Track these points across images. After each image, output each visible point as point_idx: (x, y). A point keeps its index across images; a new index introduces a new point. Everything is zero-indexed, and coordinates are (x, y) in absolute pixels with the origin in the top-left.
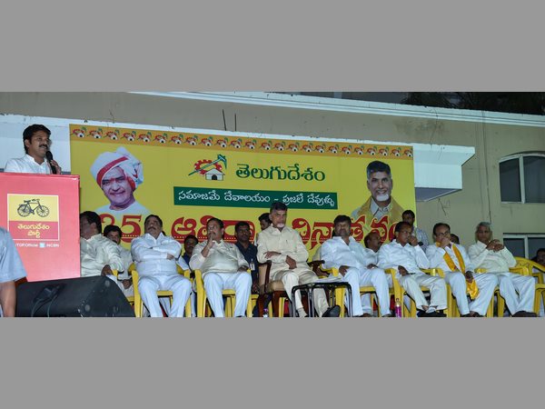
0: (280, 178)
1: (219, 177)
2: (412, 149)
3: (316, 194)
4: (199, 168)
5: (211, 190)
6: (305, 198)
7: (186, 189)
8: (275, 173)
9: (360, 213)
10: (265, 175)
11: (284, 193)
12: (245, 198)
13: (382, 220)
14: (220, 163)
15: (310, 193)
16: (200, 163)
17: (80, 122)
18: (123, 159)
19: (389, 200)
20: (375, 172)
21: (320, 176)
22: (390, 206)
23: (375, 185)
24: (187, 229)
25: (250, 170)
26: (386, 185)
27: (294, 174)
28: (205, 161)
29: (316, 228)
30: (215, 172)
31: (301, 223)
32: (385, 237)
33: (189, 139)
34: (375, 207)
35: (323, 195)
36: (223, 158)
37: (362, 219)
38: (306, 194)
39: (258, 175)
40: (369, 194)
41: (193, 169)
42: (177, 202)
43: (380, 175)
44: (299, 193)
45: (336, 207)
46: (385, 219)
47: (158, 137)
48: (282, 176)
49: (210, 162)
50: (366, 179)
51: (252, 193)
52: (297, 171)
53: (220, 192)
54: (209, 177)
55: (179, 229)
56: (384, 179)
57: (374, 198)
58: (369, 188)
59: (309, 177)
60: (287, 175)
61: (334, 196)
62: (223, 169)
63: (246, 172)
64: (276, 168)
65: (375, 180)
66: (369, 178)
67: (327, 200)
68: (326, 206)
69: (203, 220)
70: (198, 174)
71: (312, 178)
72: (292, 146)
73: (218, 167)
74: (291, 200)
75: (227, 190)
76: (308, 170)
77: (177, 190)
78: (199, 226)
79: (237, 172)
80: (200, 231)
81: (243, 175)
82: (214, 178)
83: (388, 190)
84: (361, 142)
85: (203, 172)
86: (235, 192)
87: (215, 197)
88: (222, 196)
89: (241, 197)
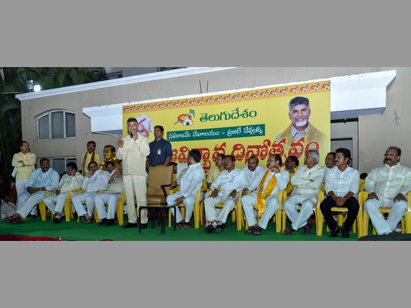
0: (226, 119)
1: (190, 123)
2: (330, 83)
3: (249, 126)
4: (180, 120)
5: (186, 131)
6: (242, 130)
7: (173, 133)
8: (223, 116)
9: (282, 136)
10: (217, 118)
11: (229, 128)
12: (204, 134)
13: (300, 140)
14: (192, 115)
15: (246, 126)
16: (180, 116)
17: (127, 104)
18: (144, 120)
19: (307, 125)
20: (296, 105)
21: (253, 114)
22: (307, 130)
23: (295, 115)
25: (208, 116)
26: (305, 114)
27: (236, 115)
28: (183, 115)
29: (249, 150)
30: (188, 120)
31: (239, 147)
32: (302, 152)
33: (175, 103)
34: (294, 131)
35: (255, 127)
36: (192, 111)
37: (284, 141)
38: (243, 127)
39: (213, 118)
40: (290, 122)
43: (299, 107)
44: (238, 127)
45: (264, 134)
46: (302, 139)
47: (160, 105)
48: (228, 117)
49: (186, 115)
50: (289, 112)
51: (208, 130)
52: (237, 113)
53: (191, 132)
54: (185, 124)
56: (303, 110)
57: (294, 125)
59: (245, 116)
60: (231, 116)
61: (262, 127)
63: (206, 118)
64: (224, 113)
65: (296, 111)
67: (257, 130)
68: (257, 134)
69: (181, 149)
70: (179, 123)
71: (247, 116)
72: (234, 97)
73: (190, 117)
74: (233, 132)
75: (194, 131)
76: (245, 111)
77: (168, 133)
78: (179, 153)
79: (201, 119)
80: (179, 156)
81: (204, 120)
82: (188, 124)
83: (307, 117)
84: (286, 85)
85: (182, 121)
86: (199, 131)
87: (188, 135)
88: (192, 134)
89: (203, 134)
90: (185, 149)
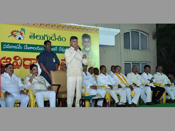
1: (22, 38)
2: (98, 29)
3: (62, 47)
4: (13, 34)
5: (18, 44)
6: (58, 49)
7: (7, 44)
8: (46, 37)
10: (42, 38)
12: (33, 48)
14: (22, 32)
15: (60, 47)
16: (13, 31)
19: (90, 50)
20: (85, 38)
21: (64, 39)
23: (85, 44)
24: (7, 62)
25: (35, 36)
26: (89, 44)
27: (53, 38)
28: (15, 31)
29: (62, 62)
30: (20, 36)
34: (85, 53)
35: (65, 48)
36: (24, 30)
38: (58, 47)
39: (39, 38)
41: (10, 34)
42: (3, 50)
43: (86, 40)
44: (55, 46)
48: (49, 39)
49: (18, 31)
50: (82, 41)
51: (36, 46)
52: (55, 37)
53: (22, 45)
54: (17, 38)
55: (4, 62)
56: (88, 42)
58: (83, 45)
59: (59, 40)
60: (51, 39)
62: (24, 35)
63: (33, 36)
64: (46, 35)
65: (85, 42)
66: (83, 41)
69: (15, 58)
70: (12, 37)
71: (61, 40)
72: (53, 26)
73: (21, 34)
74: (52, 49)
75: (25, 45)
76: (59, 36)
77: (3, 44)
78: (13, 61)
79: (30, 37)
80: (13, 63)
81: (32, 38)
82: (20, 39)
83: (90, 46)
84: (80, 25)
85: (15, 36)
86: (29, 45)
87: (20, 47)
88: (23, 47)
89: (32, 48)
90: (17, 58)
